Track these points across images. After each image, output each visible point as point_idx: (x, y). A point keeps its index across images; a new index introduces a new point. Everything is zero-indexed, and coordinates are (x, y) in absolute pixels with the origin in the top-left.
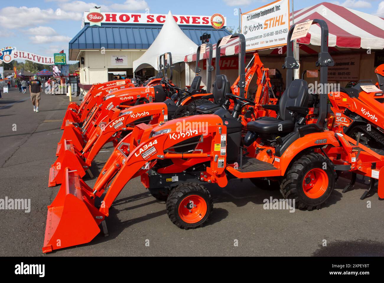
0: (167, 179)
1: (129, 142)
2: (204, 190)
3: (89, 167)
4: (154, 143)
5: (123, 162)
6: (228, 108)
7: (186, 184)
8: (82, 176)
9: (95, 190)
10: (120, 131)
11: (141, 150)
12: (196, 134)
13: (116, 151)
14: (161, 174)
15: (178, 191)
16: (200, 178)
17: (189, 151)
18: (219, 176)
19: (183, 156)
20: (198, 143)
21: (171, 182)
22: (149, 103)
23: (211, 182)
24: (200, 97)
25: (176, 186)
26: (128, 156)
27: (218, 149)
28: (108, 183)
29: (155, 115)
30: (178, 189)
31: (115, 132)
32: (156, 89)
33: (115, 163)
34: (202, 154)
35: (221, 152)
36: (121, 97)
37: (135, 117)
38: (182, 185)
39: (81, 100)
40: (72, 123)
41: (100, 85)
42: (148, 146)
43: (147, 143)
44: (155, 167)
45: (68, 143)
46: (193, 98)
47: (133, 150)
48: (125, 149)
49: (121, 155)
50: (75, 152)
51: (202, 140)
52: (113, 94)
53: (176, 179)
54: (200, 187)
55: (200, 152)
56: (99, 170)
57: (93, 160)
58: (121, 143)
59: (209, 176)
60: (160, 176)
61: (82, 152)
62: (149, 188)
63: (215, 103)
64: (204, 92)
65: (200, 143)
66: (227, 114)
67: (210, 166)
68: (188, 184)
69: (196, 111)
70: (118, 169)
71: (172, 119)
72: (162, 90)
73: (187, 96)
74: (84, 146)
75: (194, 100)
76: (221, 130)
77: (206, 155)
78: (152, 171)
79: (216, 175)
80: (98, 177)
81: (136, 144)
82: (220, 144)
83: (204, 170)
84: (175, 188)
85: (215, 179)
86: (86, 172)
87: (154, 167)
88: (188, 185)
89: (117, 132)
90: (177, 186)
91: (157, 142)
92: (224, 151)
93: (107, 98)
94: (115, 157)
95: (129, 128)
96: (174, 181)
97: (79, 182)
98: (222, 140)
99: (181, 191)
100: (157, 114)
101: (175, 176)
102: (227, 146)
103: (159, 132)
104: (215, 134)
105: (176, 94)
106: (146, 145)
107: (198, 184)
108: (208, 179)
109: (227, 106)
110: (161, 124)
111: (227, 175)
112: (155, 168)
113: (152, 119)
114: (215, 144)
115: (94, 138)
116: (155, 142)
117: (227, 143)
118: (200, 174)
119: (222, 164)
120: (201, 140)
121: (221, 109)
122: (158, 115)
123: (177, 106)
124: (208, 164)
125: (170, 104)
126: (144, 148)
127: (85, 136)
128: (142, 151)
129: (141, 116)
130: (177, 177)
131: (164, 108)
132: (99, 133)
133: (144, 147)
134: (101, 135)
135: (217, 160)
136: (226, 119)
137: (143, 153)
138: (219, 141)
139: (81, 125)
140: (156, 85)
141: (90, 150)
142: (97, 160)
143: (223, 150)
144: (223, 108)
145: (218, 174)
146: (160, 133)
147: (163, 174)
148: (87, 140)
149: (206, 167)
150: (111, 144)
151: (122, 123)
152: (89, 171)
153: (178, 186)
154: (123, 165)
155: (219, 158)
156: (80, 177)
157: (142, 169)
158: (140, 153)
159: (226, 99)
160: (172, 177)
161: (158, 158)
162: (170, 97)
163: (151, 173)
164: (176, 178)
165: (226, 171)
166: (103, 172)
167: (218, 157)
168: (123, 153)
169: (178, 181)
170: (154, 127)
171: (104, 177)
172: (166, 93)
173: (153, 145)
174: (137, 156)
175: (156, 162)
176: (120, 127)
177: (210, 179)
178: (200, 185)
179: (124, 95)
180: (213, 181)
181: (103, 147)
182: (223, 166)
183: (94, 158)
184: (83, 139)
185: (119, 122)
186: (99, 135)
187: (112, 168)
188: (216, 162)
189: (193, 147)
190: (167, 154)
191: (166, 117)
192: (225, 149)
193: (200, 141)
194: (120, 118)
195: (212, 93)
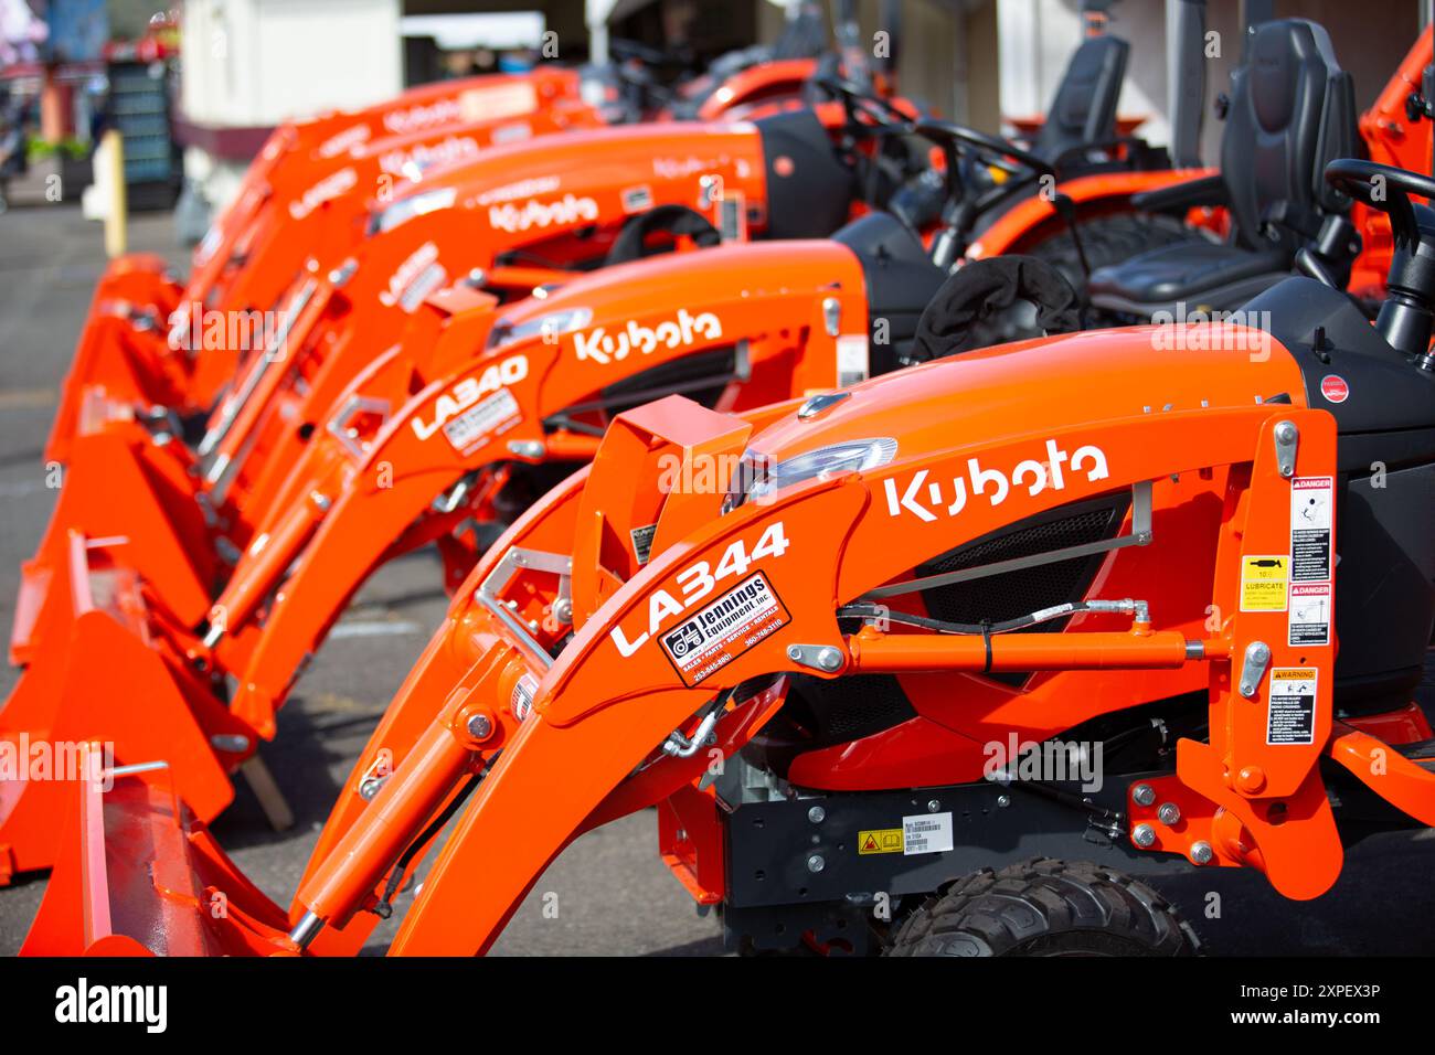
0: (864, 837)
1: (565, 549)
2: (1160, 923)
3: (259, 746)
4: (759, 552)
5: (522, 699)
6: (1341, 281)
7: (1012, 870)
8: (206, 814)
9: (304, 912)
10: (499, 464)
11: (661, 607)
12: (1093, 476)
13: (463, 615)
14: (820, 792)
15: (955, 929)
16: (1127, 827)
17: (1039, 616)
18: (1275, 811)
19: (989, 655)
20: (1112, 547)
21: (898, 862)
22: (717, 242)
23: (1215, 858)
24: (1117, 203)
25: (933, 888)
26: (555, 654)
27: (1271, 598)
28: (403, 864)
29: (764, 336)
30: (951, 911)
31: (457, 474)
32: (773, 139)
33: (459, 710)
34: (1141, 640)
35: (1293, 619)
36: (501, 205)
37: (612, 355)
38: (984, 880)
39: (194, 242)
40: (124, 413)
41: (338, 123)
42: (712, 572)
43: (710, 550)
44: (770, 737)
45: (97, 559)
46: (1064, 209)
47: (594, 609)
48: (535, 603)
49: (501, 644)
50: (156, 631)
51: (1140, 524)
52: (445, 181)
53: (933, 833)
54: (1131, 900)
55: (1122, 622)
56: (336, 773)
57: (285, 691)
58: (505, 553)
59: (1196, 807)
60: (812, 812)
61: (203, 628)
62: (719, 910)
63: (1242, 242)
64: (1153, 159)
65: (1122, 552)
66: (1337, 320)
67: (1201, 735)
68: (1028, 871)
69: (1088, 305)
70: (478, 756)
71: (902, 366)
72: (824, 144)
73: (1017, 189)
74: (215, 580)
75: (1072, 225)
76: (1293, 447)
77: (1171, 643)
78: (749, 768)
79: (1250, 801)
80: (324, 818)
81: (617, 560)
82: (1287, 561)
83: (1160, 764)
84: (929, 907)
85: (1246, 836)
86: (239, 782)
87: (763, 741)
88: (1032, 879)
89: (473, 476)
90: (944, 890)
91: (786, 543)
92: (1314, 609)
93: (393, 219)
94: (454, 664)
95: (563, 443)
96: (916, 851)
97: (181, 849)
98: (1297, 522)
99: (976, 925)
100: (785, 334)
101: (927, 811)
102: (1338, 570)
103: (804, 463)
104: (1241, 474)
105: (932, 178)
106: (702, 567)
107: (1107, 877)
108: (1187, 835)
109: (1338, 263)
110: (816, 405)
111: (1337, 802)
112: (768, 749)
113: (743, 367)
114: (1246, 560)
115: (297, 519)
116: (769, 542)
117: (1338, 550)
118: (1128, 794)
119: (1301, 714)
120: (1135, 530)
121: (1284, 282)
122: (793, 341)
123: (941, 273)
124: (1190, 714)
125: (883, 254)
126: (686, 589)
127: (229, 509)
128: (664, 613)
129: (661, 345)
130: (945, 820)
131: (837, 286)
132: (331, 487)
133: (681, 578)
134: (353, 502)
135: (1263, 681)
136: (1327, 361)
137: (679, 631)
138: (1274, 537)
139: (194, 426)
140: (771, 110)
141: (266, 618)
142: (322, 696)
143: (1311, 606)
144: (1306, 272)
145: (1266, 794)
146: (812, 474)
147: (829, 793)
148: (243, 536)
149: (1172, 743)
150: (423, 572)
151: (508, 407)
152: (258, 773)
153: (951, 891)
154: (518, 722)
155: (1273, 671)
156: (192, 816)
157: (673, 759)
158: (654, 628)
159: (1330, 212)
160: (907, 820)
161: (797, 669)
162: (882, 204)
163: (738, 790)
164: (936, 827)
165: (1330, 775)
166: (363, 780)
167: (1270, 664)
168: (518, 630)
169: (951, 848)
170: (759, 427)
171: (375, 814)
172: (852, 168)
173: (755, 569)
174: (626, 649)
175: (780, 703)
176: (493, 437)
177: (1203, 835)
178: (1126, 882)
179: (524, 189)
180: (1231, 848)
181: (358, 598)
182: (1308, 728)
183: (295, 678)
184: (213, 533)
185: (485, 395)
186: (333, 500)
187: (436, 748)
188: (1255, 698)
189: (1069, 582)
190: (863, 636)
191: (852, 354)
192: (1328, 600)
193: (1128, 531)
194: (498, 360)
195: (1210, 170)
